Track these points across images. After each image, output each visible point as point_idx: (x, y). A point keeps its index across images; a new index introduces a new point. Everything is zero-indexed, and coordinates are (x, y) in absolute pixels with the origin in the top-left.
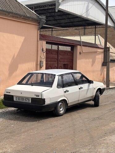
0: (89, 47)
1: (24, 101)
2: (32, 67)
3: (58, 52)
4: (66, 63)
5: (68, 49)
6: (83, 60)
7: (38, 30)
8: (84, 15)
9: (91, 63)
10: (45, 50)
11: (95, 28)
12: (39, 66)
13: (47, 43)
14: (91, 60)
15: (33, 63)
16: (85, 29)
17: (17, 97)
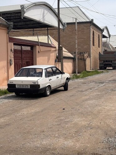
0: (45, 46)
1: (24, 87)
2: (4, 65)
3: (21, 51)
4: (28, 61)
5: (29, 48)
6: (41, 58)
7: (7, 34)
8: (42, 21)
9: (47, 61)
10: (13, 50)
11: (48, 30)
12: (9, 64)
13: (14, 44)
14: (47, 58)
15: (4, 62)
16: (33, 31)
17: (18, 85)
